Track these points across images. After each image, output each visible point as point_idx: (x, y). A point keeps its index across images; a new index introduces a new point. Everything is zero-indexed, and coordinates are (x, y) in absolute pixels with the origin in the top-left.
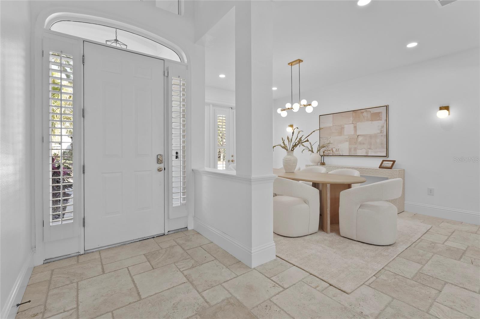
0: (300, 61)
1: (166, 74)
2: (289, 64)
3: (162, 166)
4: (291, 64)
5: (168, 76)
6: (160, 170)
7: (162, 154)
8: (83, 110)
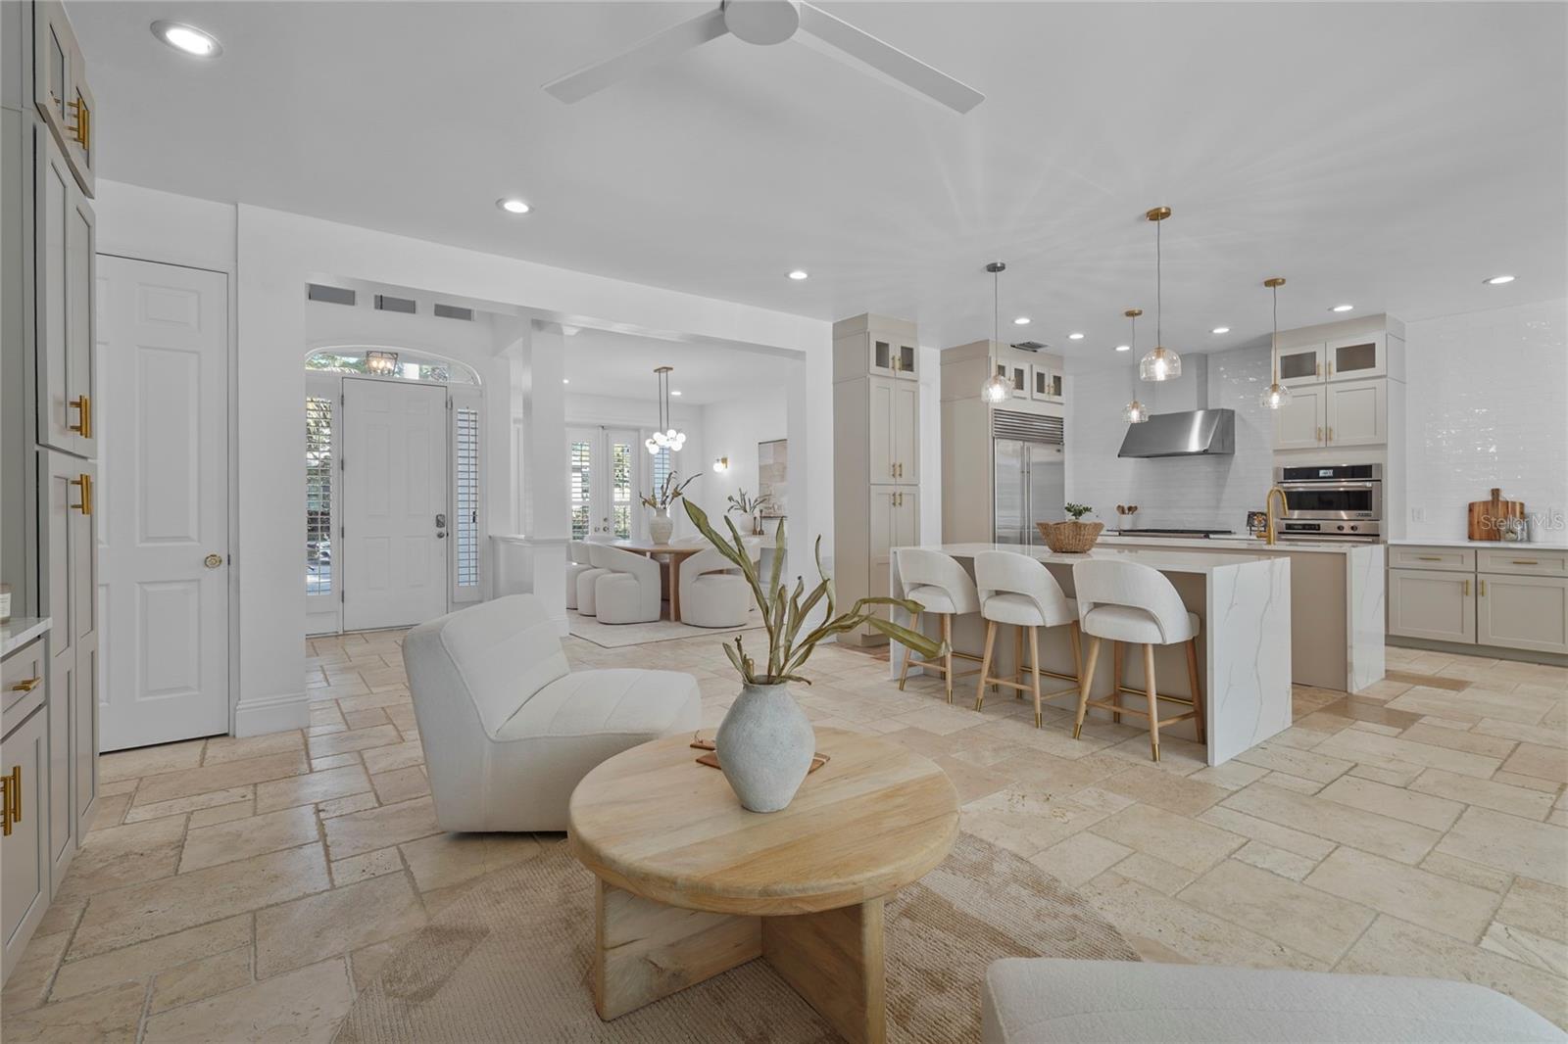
0: (668, 369)
1: (449, 406)
2: (655, 371)
3: (443, 530)
4: (658, 370)
5: (451, 409)
6: (440, 536)
7: (444, 513)
8: (342, 461)
